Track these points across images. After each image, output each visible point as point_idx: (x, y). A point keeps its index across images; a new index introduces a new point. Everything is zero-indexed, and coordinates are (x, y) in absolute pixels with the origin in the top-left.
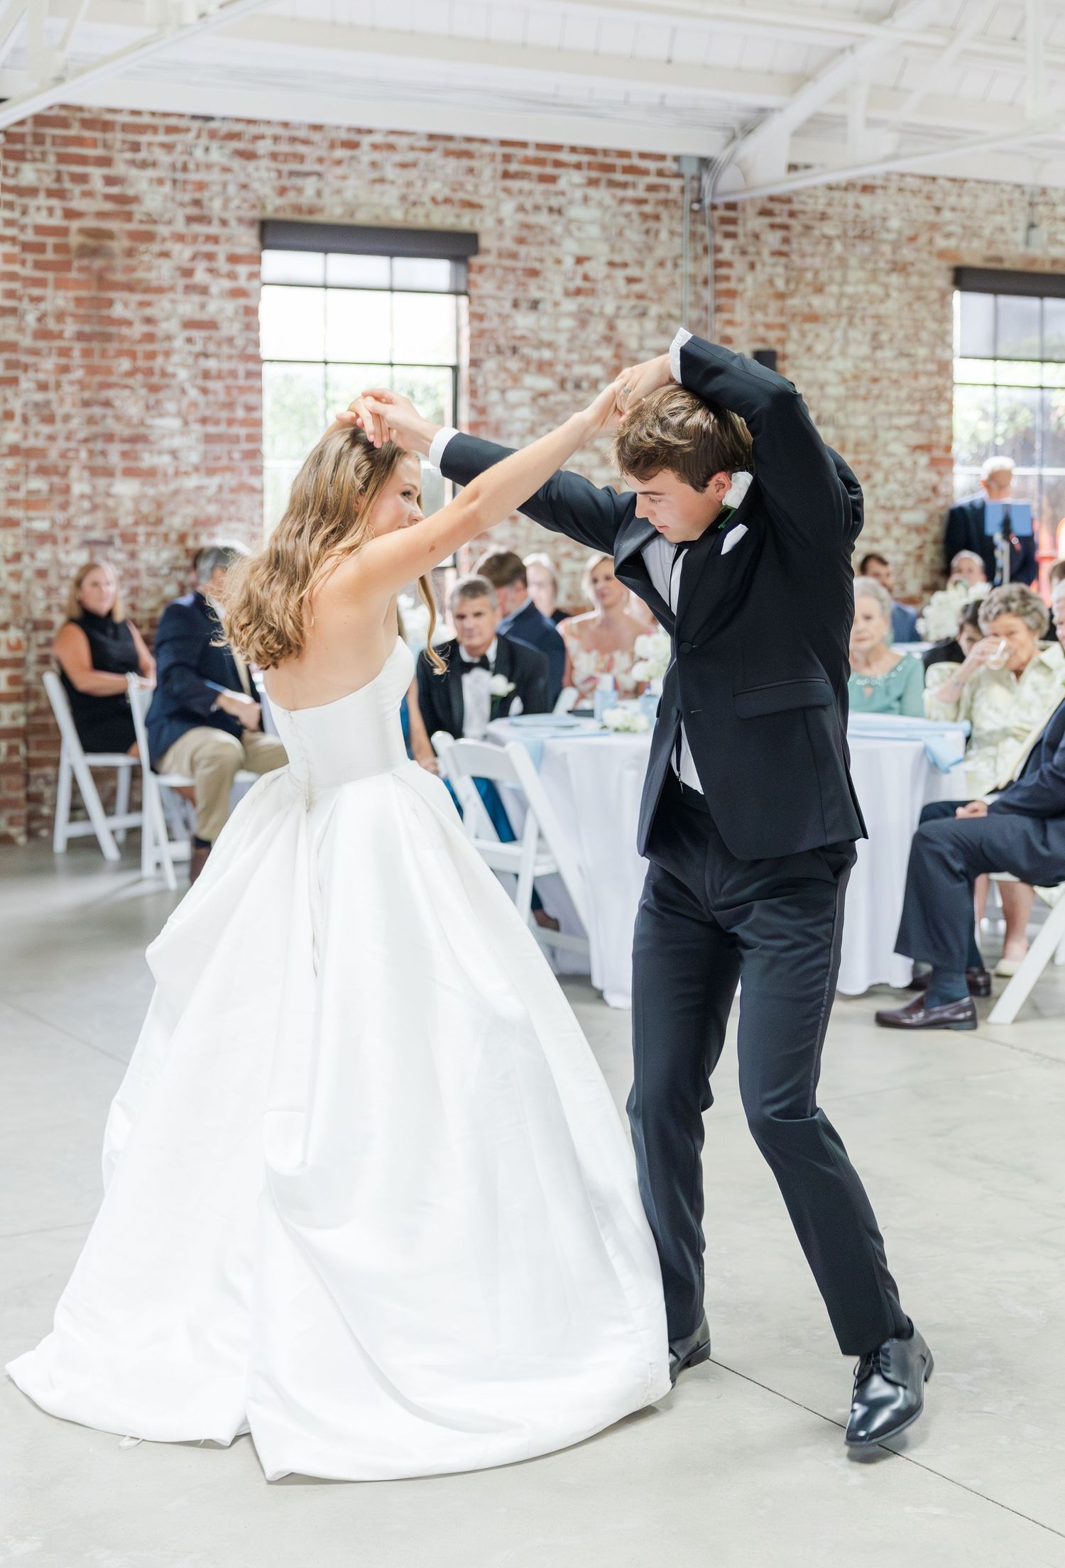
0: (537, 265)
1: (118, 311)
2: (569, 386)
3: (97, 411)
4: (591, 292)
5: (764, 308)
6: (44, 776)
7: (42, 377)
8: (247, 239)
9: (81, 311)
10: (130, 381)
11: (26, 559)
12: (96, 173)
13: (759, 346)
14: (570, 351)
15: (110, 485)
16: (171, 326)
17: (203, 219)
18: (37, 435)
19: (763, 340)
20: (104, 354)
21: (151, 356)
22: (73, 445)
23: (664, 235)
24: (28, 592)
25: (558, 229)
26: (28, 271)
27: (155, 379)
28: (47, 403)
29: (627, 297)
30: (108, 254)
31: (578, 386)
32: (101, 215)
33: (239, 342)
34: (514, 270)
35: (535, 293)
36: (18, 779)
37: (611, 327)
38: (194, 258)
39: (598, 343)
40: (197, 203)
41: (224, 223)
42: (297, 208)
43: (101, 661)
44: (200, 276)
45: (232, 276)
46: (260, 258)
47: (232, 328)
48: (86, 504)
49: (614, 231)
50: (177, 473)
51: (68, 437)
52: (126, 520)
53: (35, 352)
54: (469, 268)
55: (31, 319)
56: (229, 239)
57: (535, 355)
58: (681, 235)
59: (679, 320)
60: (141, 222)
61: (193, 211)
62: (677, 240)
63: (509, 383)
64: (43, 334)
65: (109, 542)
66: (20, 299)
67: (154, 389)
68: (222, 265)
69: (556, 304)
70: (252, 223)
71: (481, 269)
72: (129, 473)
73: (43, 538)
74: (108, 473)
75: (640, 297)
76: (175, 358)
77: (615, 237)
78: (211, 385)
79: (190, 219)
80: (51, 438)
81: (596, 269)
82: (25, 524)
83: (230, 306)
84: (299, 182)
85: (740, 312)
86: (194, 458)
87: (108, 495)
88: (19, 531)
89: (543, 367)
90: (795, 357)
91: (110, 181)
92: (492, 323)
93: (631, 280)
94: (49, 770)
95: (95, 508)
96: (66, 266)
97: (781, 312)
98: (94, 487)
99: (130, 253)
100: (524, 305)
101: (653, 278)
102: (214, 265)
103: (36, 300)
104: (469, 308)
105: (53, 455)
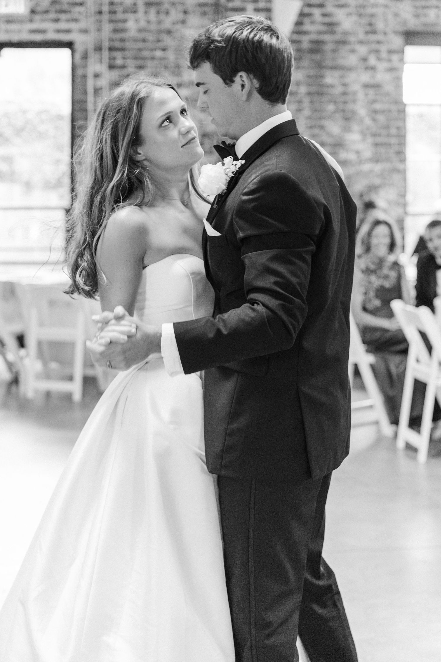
1: (328, 80)
8: (397, 41)
9: (310, 81)
10: (334, 116)
12: (317, 12)
16: (356, 87)
17: (374, 32)
20: (320, 102)
21: (345, 103)
27: (348, 115)
30: (324, 52)
32: (320, 33)
33: (393, 94)
38: (371, 52)
40: (371, 24)
42: (425, 25)
44: (372, 61)
45: (389, 60)
46: (403, 50)
47: (388, 88)
50: (361, 162)
56: (388, 42)
61: (368, 28)
67: (347, 119)
68: (384, 55)
70: (400, 33)
76: (359, 104)
78: (379, 117)
79: (367, 33)
83: (389, 76)
84: (425, 11)
86: (368, 154)
91: (324, 15)
102: (379, 55)
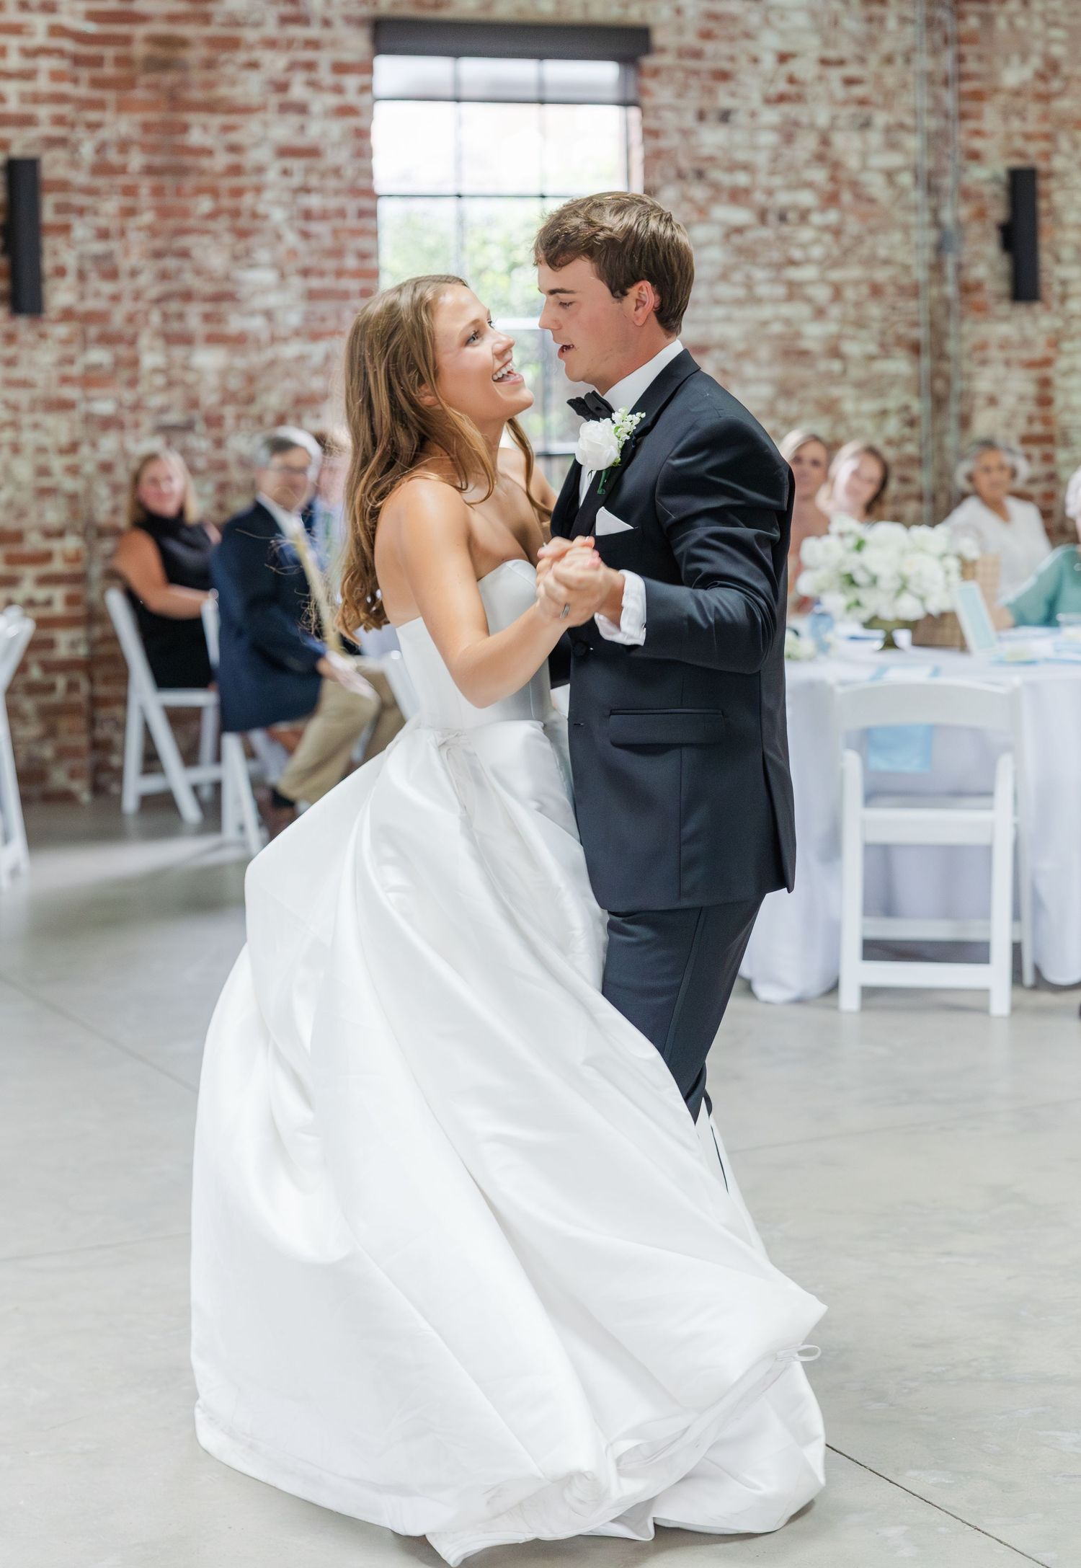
0: (725, 65)
1: (196, 137)
2: (772, 218)
3: (171, 263)
4: (799, 98)
5: (1022, 115)
6: (114, 719)
7: (102, 222)
8: (355, 43)
9: (152, 138)
10: (212, 225)
11: (85, 450)
13: (1017, 163)
14: (772, 173)
15: (187, 358)
16: (262, 155)
17: (301, 20)
18: (97, 294)
19: (1020, 154)
20: (179, 192)
21: (237, 193)
22: (141, 305)
23: (892, 23)
24: (89, 490)
25: (754, 19)
26: (83, 91)
27: (243, 222)
28: (108, 256)
29: (845, 103)
30: (183, 67)
31: (783, 218)
32: (172, 18)
33: (349, 172)
34: (696, 73)
35: (725, 101)
36: (81, 723)
37: (825, 141)
38: (292, 66)
39: (808, 164)
41: (327, 23)
42: (420, 2)
43: (176, 573)
44: (298, 91)
45: (338, 90)
46: (372, 65)
47: (338, 156)
48: (160, 380)
49: (826, 20)
50: (274, 339)
51: (137, 296)
52: (209, 399)
53: (91, 191)
54: (639, 71)
55: (87, 151)
56: (334, 43)
57: (725, 179)
58: (913, 22)
59: (912, 130)
60: (223, 25)
61: (287, 10)
62: (910, 30)
63: (695, 217)
64: (102, 169)
65: (188, 427)
66: (73, 125)
67: (242, 234)
68: (325, 75)
69: (753, 115)
70: (360, 22)
71: (656, 72)
72: (214, 339)
73: (108, 423)
74: (186, 340)
75: (862, 102)
76: (268, 195)
77: (827, 26)
78: (316, 227)
79: (285, 20)
80: (115, 298)
81: (805, 68)
82: (83, 407)
83: (336, 128)
85: (990, 118)
86: (293, 319)
87: (186, 368)
88: (76, 415)
89: (737, 196)
90: (1065, 174)
92: (671, 141)
93: (850, 82)
94: (117, 711)
95: (170, 384)
96: (129, 83)
97: (1045, 117)
98: (168, 356)
99: (210, 64)
100: (712, 117)
101: (878, 78)
102: (314, 76)
103: (94, 126)
104: (642, 123)
105: (118, 319)
